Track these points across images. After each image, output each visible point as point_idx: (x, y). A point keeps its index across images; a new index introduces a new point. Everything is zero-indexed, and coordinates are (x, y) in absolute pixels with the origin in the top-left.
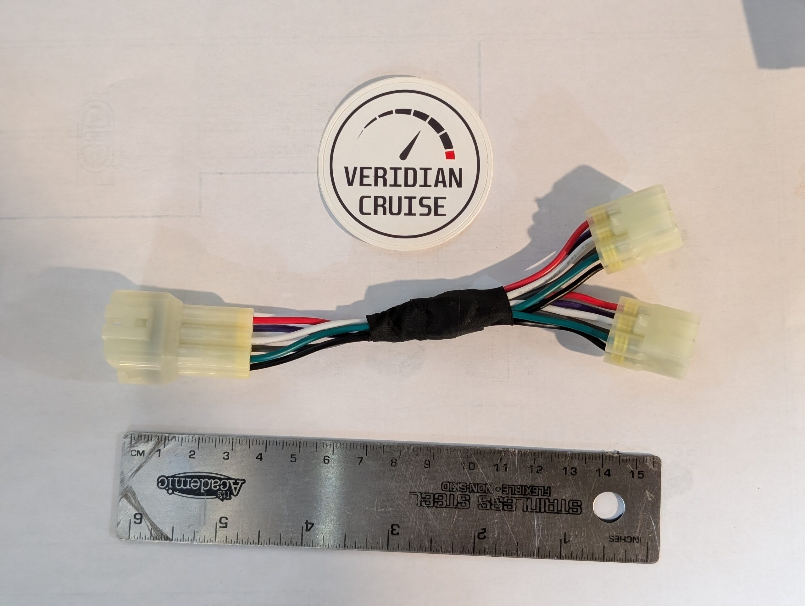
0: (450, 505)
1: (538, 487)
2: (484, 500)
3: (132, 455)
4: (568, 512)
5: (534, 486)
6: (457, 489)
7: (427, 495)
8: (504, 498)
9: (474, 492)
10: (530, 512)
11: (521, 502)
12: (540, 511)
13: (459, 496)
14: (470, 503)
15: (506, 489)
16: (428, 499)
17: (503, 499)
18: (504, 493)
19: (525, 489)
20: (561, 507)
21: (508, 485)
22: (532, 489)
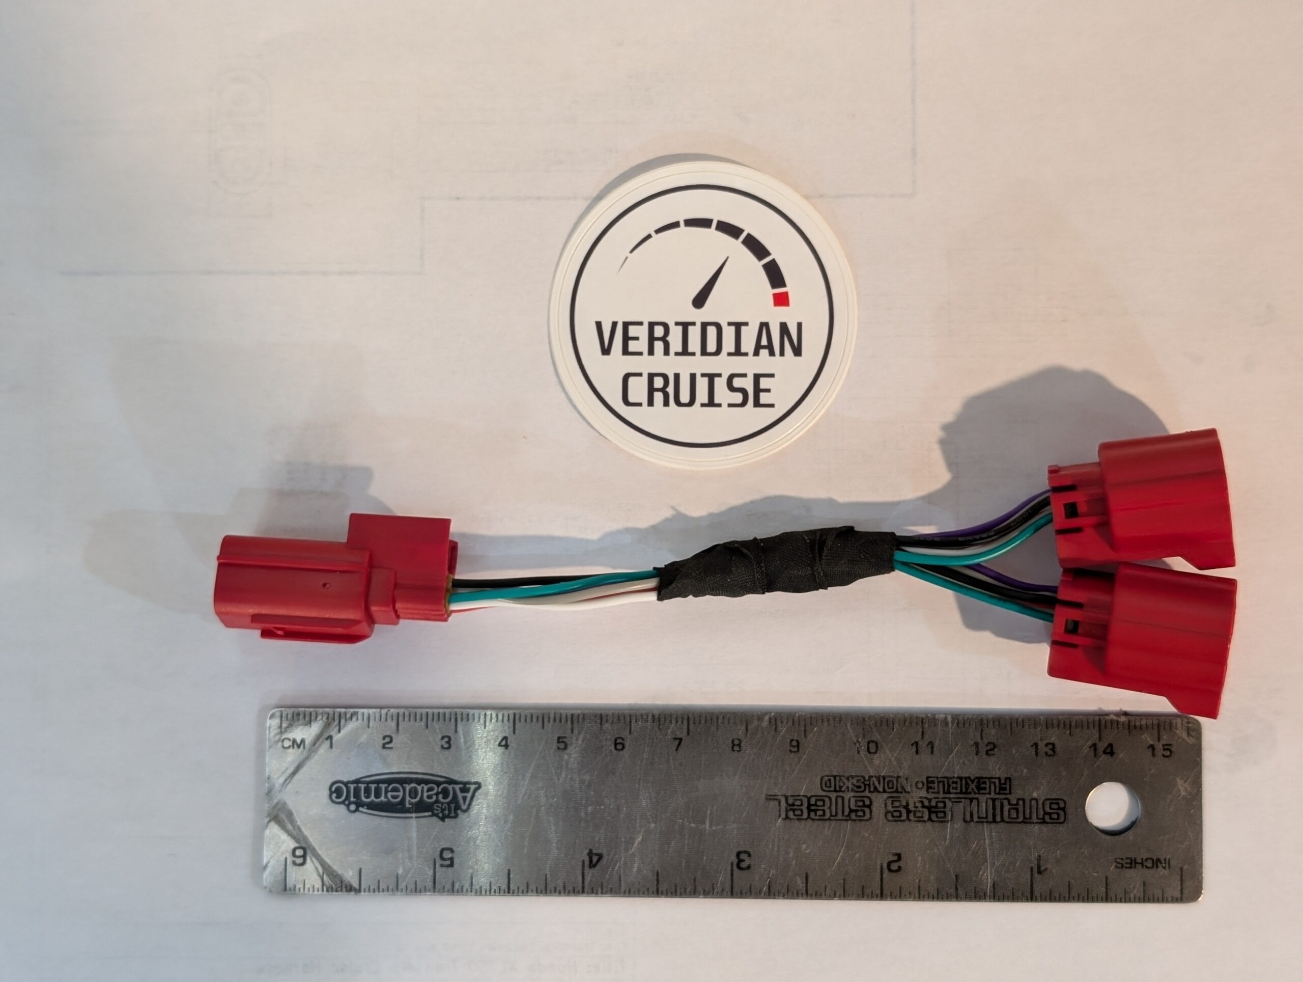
0: (836, 815)
1: (989, 778)
2: (897, 804)
3: (283, 747)
4: (1042, 821)
5: (982, 778)
6: (848, 788)
7: (797, 800)
8: (930, 800)
9: (879, 792)
10: (977, 822)
11: (961, 805)
12: (994, 821)
13: (853, 800)
14: (871, 812)
15: (932, 785)
16: (798, 806)
17: (930, 802)
18: (930, 790)
19: (967, 784)
20: (1031, 813)
21: (937, 778)
22: (979, 782)
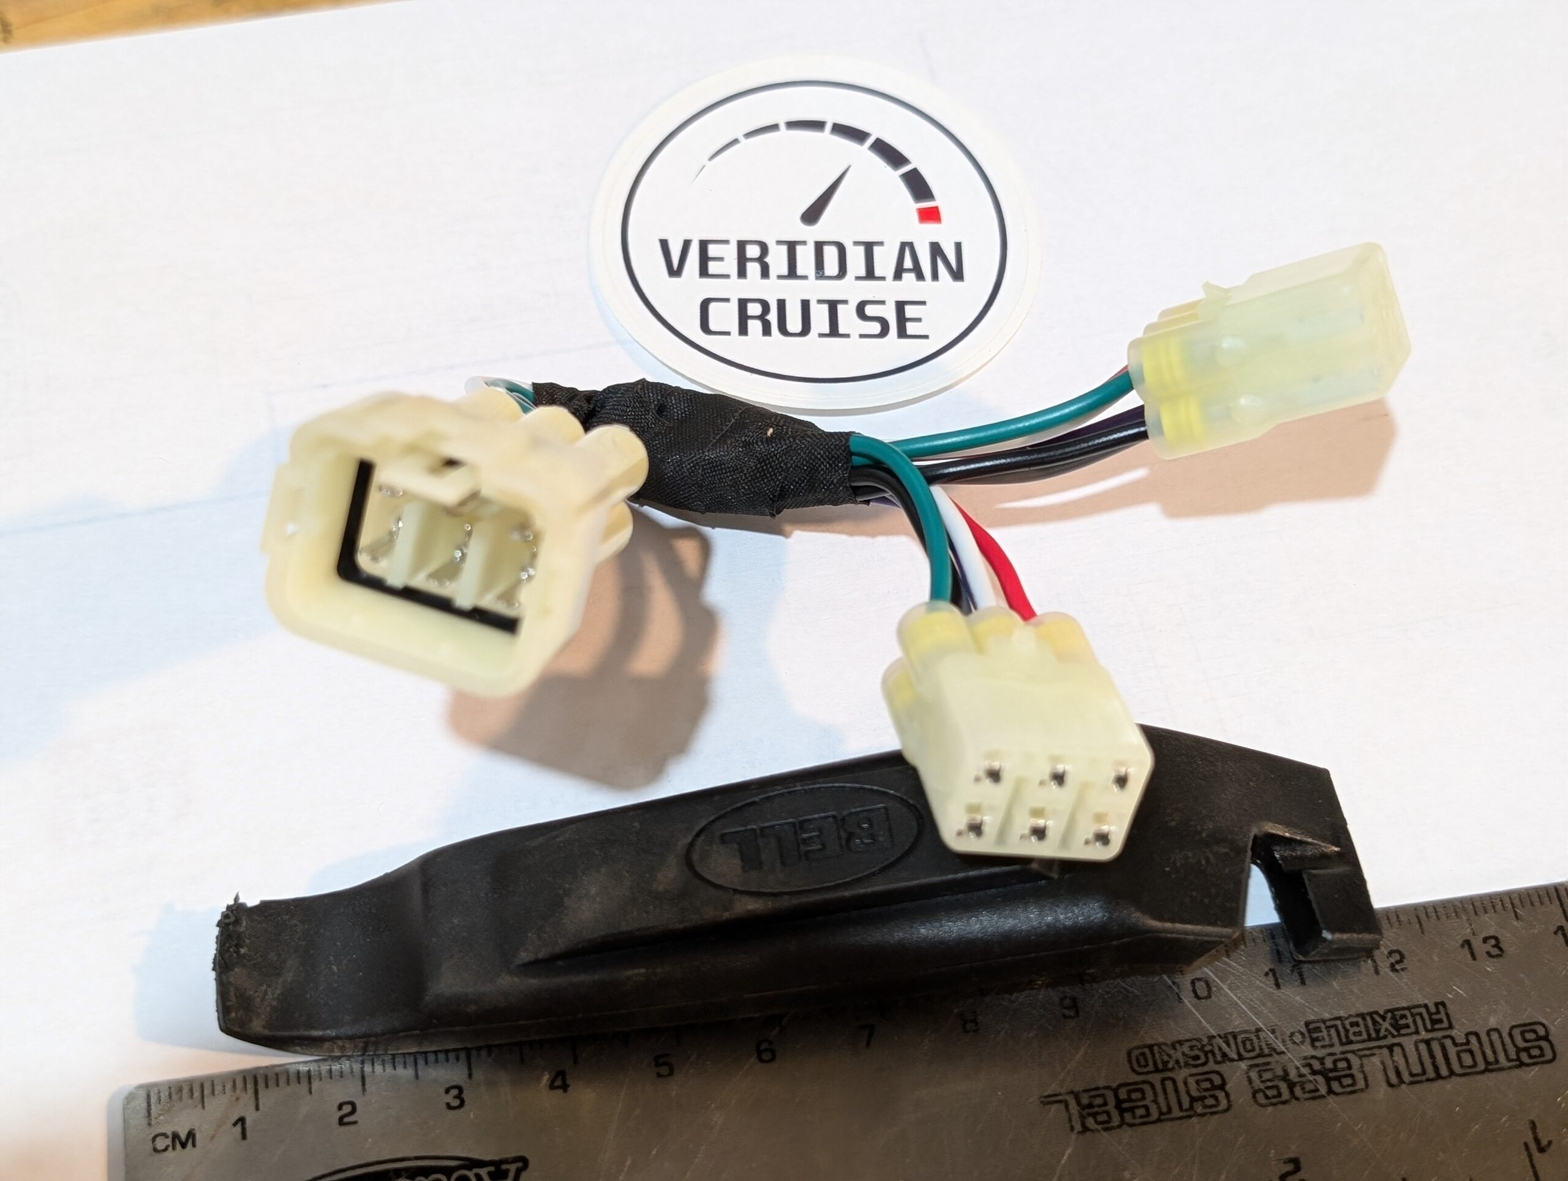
0: (1170, 1111)
1: (1409, 1008)
2: (1267, 1076)
3: (155, 1150)
4: (1518, 1063)
5: (1398, 1009)
6: (1177, 1062)
7: (1095, 1097)
8: (1321, 1060)
9: (1232, 1060)
10: (1412, 1083)
11: (1376, 1060)
12: (1439, 1077)
13: (1191, 1081)
14: (1227, 1096)
15: (1320, 1034)
16: (1099, 1106)
17: (1322, 1064)
18: (1317, 1044)
19: (1375, 1022)
20: (1494, 1052)
21: (1324, 1021)
22: (1393, 1017)
